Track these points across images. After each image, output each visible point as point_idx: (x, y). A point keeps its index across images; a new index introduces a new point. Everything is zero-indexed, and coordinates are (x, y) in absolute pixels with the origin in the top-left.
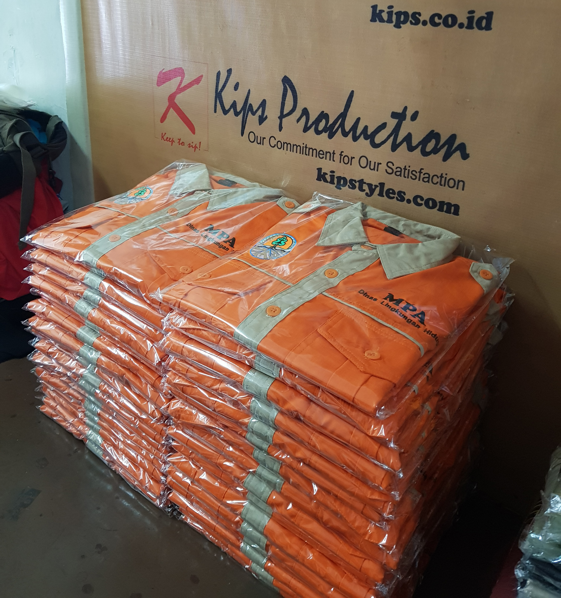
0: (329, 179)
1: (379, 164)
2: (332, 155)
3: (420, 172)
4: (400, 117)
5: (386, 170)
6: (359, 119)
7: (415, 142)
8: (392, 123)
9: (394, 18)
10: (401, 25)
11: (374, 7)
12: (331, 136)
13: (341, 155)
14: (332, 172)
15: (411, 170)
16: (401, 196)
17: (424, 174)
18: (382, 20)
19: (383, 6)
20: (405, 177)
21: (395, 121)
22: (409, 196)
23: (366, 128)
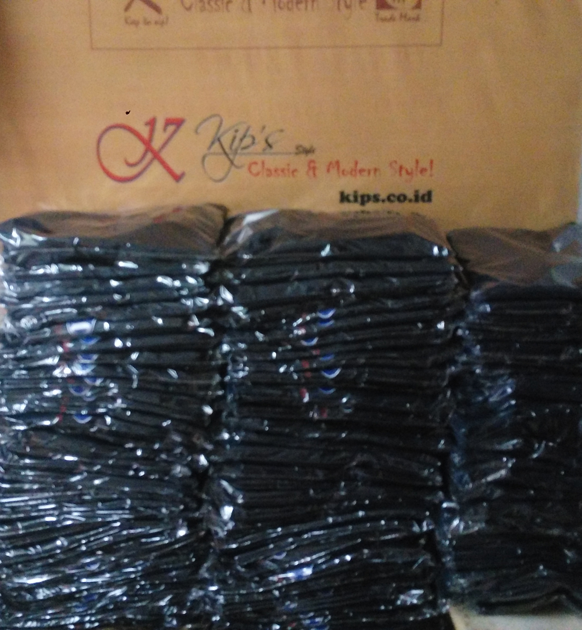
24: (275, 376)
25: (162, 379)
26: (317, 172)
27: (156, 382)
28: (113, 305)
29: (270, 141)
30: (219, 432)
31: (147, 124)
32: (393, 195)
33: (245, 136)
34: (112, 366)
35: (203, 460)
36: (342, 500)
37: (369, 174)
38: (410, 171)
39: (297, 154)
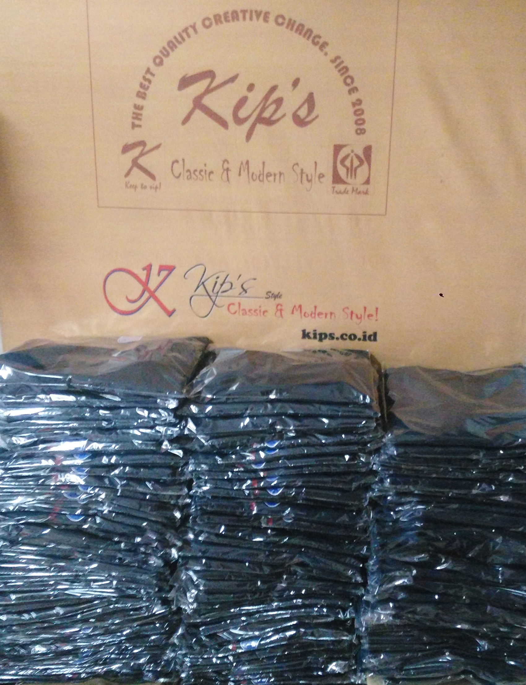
9: (318, 336)
10: (323, 340)
11: (303, 331)
18: (309, 338)
19: (309, 330)
24: (231, 492)
25: (140, 489)
26: (283, 312)
27: (136, 492)
28: (101, 430)
29: (244, 286)
30: (186, 533)
31: (144, 269)
32: (346, 335)
33: (224, 282)
34: (100, 478)
35: (174, 553)
36: (284, 590)
37: (326, 317)
38: (359, 316)
39: (267, 298)
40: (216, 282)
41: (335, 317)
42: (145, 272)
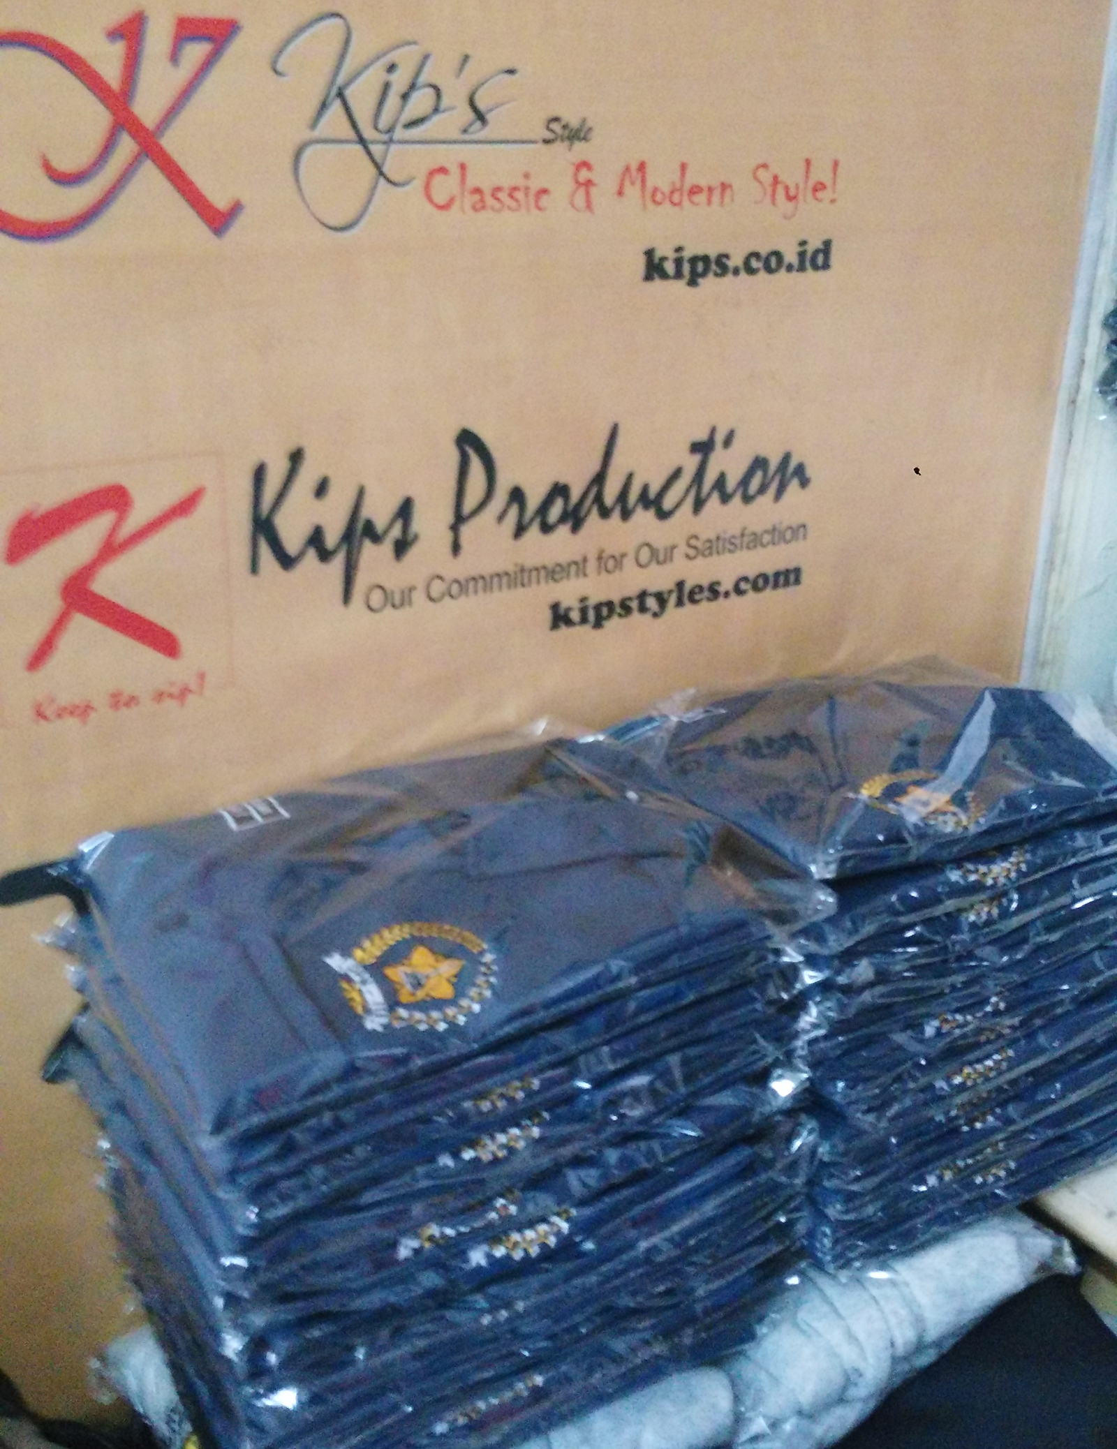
0: (575, 615)
1: (673, 547)
2: (581, 566)
3: (743, 535)
4: (703, 448)
5: (687, 556)
6: (630, 477)
7: (731, 484)
8: (691, 463)
9: (686, 268)
10: (700, 280)
11: (649, 253)
12: (576, 528)
13: (600, 558)
14: (583, 600)
15: (727, 536)
16: (714, 591)
17: (749, 535)
18: (664, 276)
19: (665, 250)
20: (718, 553)
21: (697, 458)
22: (727, 585)
23: (645, 489)
26: (595, 196)
29: (482, 100)
31: (115, 34)
32: (759, 256)
33: (413, 87)
37: (709, 202)
38: (792, 193)
39: (546, 142)
40: (387, 86)
41: (733, 200)
42: (118, 49)
